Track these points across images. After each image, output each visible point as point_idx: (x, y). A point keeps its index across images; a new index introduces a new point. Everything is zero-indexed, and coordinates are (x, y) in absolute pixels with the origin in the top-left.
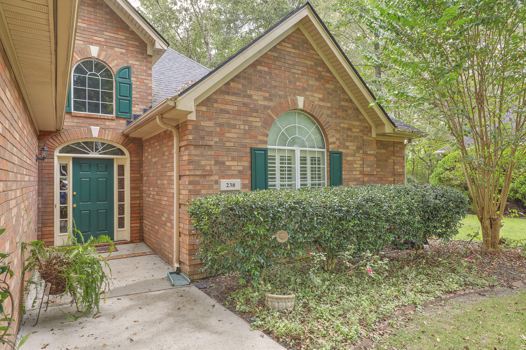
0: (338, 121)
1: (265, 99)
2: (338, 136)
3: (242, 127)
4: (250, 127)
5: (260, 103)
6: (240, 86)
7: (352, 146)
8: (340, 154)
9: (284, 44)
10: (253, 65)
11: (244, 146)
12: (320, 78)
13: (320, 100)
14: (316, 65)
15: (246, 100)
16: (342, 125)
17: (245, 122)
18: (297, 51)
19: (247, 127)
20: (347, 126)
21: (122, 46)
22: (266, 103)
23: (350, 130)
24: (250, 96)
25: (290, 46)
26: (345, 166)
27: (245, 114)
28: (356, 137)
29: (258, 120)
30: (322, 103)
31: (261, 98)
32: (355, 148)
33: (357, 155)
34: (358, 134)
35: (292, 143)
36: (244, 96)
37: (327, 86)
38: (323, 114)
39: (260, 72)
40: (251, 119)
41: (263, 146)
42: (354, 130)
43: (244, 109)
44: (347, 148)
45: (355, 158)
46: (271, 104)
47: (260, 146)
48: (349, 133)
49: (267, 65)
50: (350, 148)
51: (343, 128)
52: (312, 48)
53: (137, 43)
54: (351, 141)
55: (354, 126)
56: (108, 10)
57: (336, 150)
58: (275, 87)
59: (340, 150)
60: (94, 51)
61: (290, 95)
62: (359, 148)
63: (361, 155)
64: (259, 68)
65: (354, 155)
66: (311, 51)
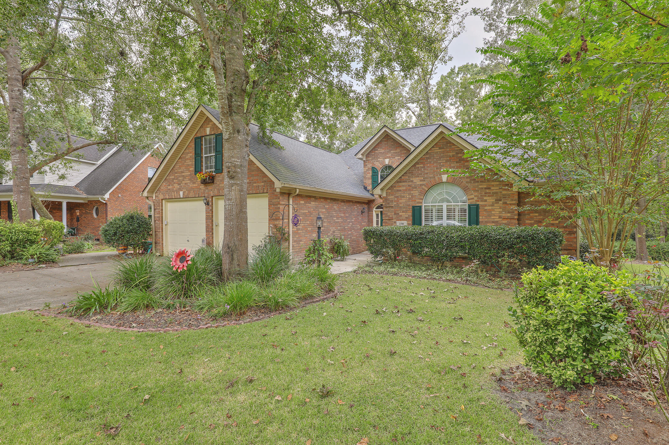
0: (476, 184)
1: (421, 181)
2: (476, 194)
3: (408, 196)
4: (412, 196)
5: (418, 183)
6: (407, 177)
7: (490, 200)
8: (477, 206)
9: (433, 149)
10: (414, 165)
11: (409, 205)
14: (457, 153)
15: (410, 183)
16: (480, 187)
17: (409, 194)
18: (442, 150)
19: (410, 196)
20: (485, 186)
22: (422, 183)
23: (489, 188)
24: (412, 181)
25: (438, 148)
26: (482, 213)
27: (410, 190)
28: (496, 193)
29: (417, 192)
31: (419, 180)
32: (494, 200)
33: (495, 205)
34: (497, 191)
35: (442, 201)
36: (409, 182)
38: (462, 182)
39: (418, 168)
40: (412, 192)
41: (420, 205)
42: (493, 188)
43: (409, 188)
44: (486, 201)
45: (493, 207)
46: (424, 183)
47: (417, 205)
48: (487, 191)
49: (422, 163)
50: (488, 201)
51: (482, 188)
52: (454, 145)
54: (489, 196)
55: (493, 185)
57: (474, 203)
58: (427, 173)
59: (478, 203)
60: (387, 161)
61: (437, 175)
62: (498, 200)
63: (501, 205)
64: (417, 166)
65: (493, 205)
66: (453, 147)
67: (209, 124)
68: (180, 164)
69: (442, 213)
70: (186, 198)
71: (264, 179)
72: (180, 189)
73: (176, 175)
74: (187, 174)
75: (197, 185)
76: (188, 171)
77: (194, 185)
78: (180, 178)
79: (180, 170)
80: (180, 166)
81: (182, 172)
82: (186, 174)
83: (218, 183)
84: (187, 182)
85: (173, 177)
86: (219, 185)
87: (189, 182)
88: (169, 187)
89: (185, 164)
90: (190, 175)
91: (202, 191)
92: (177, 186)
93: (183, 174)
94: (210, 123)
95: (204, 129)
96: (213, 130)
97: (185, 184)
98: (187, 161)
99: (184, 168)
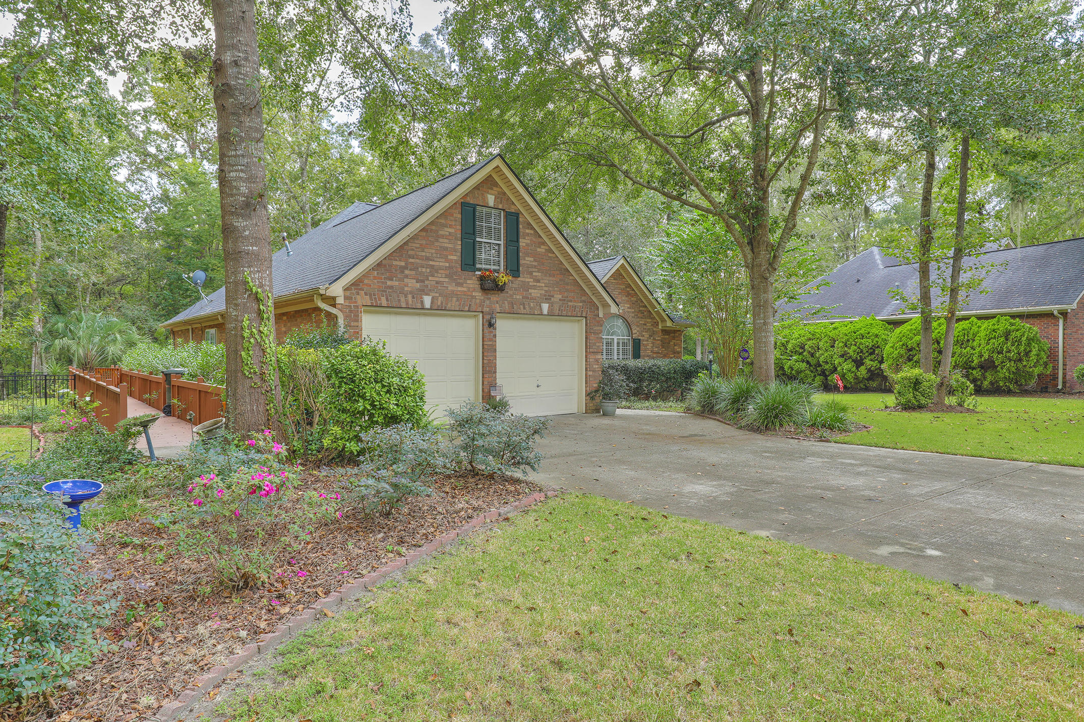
0: (638, 320)
2: (638, 329)
7: (646, 335)
8: (640, 340)
12: (628, 295)
13: (628, 308)
14: (627, 288)
16: (641, 322)
18: (616, 281)
20: (643, 323)
23: (645, 325)
26: (642, 347)
28: (649, 329)
30: (629, 310)
32: (648, 336)
33: (649, 340)
34: (650, 327)
35: (613, 334)
37: (632, 299)
38: (629, 316)
42: (648, 325)
44: (644, 336)
45: (648, 343)
48: (645, 327)
51: (641, 324)
54: (646, 332)
55: (648, 322)
57: (637, 338)
59: (639, 338)
62: (650, 336)
63: (652, 341)
65: (647, 341)
66: (625, 281)
67: (492, 189)
68: (424, 242)
69: (613, 346)
70: (438, 310)
72: (424, 291)
73: (411, 260)
74: (441, 264)
75: (465, 289)
76: (444, 260)
77: (459, 289)
78: (424, 270)
79: (424, 254)
80: (421, 245)
81: (428, 259)
82: (437, 264)
83: (510, 292)
84: (441, 279)
85: (403, 264)
86: (511, 296)
87: (447, 280)
88: (389, 283)
89: (436, 244)
90: (450, 268)
91: (478, 301)
92: (412, 284)
93: (431, 263)
94: (495, 188)
95: (483, 194)
96: (501, 203)
97: (437, 283)
98: (441, 240)
99: (433, 251)
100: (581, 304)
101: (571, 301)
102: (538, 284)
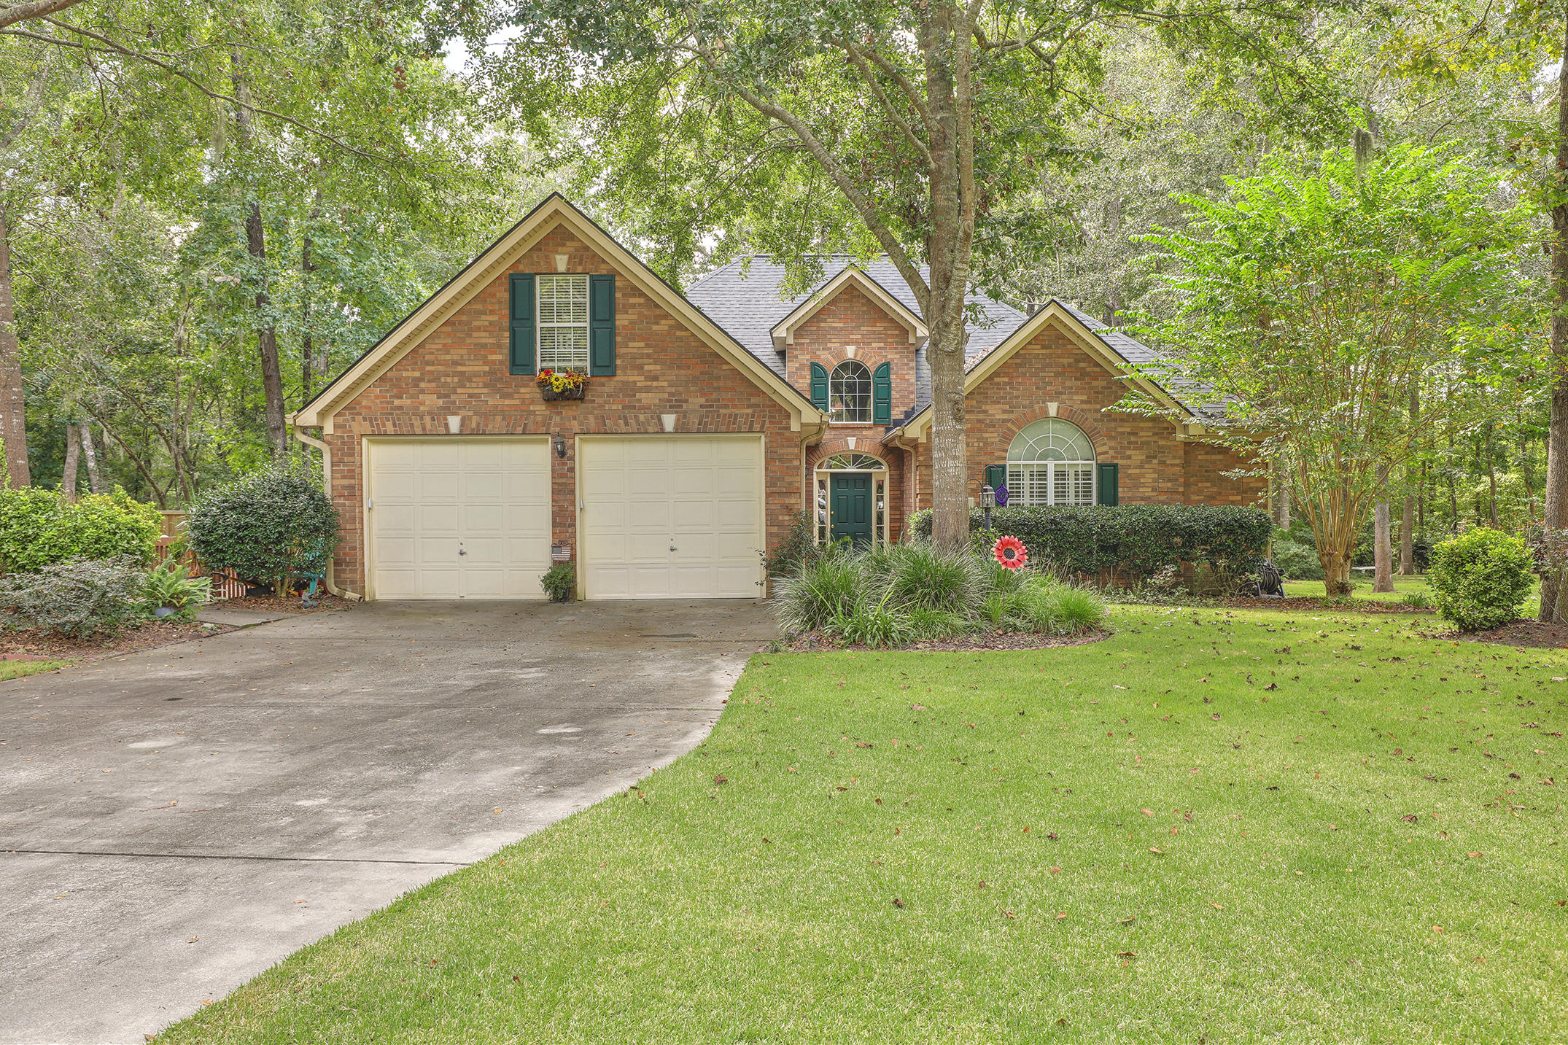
0: (1113, 424)
1: (1005, 412)
2: (1112, 444)
3: (976, 444)
4: (985, 444)
5: (997, 417)
6: (974, 403)
7: (1137, 456)
8: (1115, 466)
9: (1029, 347)
10: (990, 378)
11: (979, 463)
12: (1083, 375)
13: (1083, 402)
14: (1077, 361)
15: (981, 416)
16: (1120, 430)
17: (979, 440)
18: (1048, 351)
19: (981, 444)
20: (1129, 430)
21: (880, 339)
22: (1006, 416)
23: (1135, 434)
24: (986, 412)
25: (1039, 347)
26: (1122, 480)
27: (980, 430)
28: (1147, 443)
29: (996, 435)
30: (1085, 406)
31: (1000, 411)
32: (1144, 457)
33: (1146, 466)
34: (1149, 439)
35: (1044, 456)
36: (979, 412)
37: (1094, 383)
38: (1087, 419)
39: (999, 384)
40: (986, 435)
41: (1001, 463)
42: (1141, 434)
43: (978, 425)
44: (1129, 457)
45: (1143, 471)
46: (1011, 416)
47: (997, 463)
48: (1133, 439)
49: (1006, 374)
50: (1133, 457)
51: (1123, 433)
52: (1071, 343)
53: (897, 332)
54: (1135, 449)
55: (1142, 428)
56: (864, 301)
57: (1108, 462)
58: (1017, 397)
59: (1115, 461)
60: (850, 352)
61: (1038, 403)
62: (1150, 457)
63: (1156, 466)
64: (997, 380)
65: (1141, 467)
66: (1069, 347)
67: (564, 245)
68: (449, 341)
69: (1045, 480)
70: (470, 434)
71: (754, 400)
72: (449, 410)
73: (428, 368)
74: (476, 369)
75: (517, 402)
76: (481, 363)
77: (507, 402)
78: (449, 380)
79: (448, 357)
80: (444, 345)
81: (455, 363)
82: (471, 369)
83: (599, 401)
84: (476, 391)
85: (417, 374)
86: (601, 406)
87: (486, 391)
88: (397, 402)
89: (468, 341)
90: (491, 373)
91: (539, 419)
92: (431, 401)
93: (460, 369)
94: (568, 243)
95: (547, 257)
96: (580, 264)
97: (470, 396)
98: (475, 334)
99: (464, 352)
100: (750, 411)
101: (726, 407)
102: (655, 384)
